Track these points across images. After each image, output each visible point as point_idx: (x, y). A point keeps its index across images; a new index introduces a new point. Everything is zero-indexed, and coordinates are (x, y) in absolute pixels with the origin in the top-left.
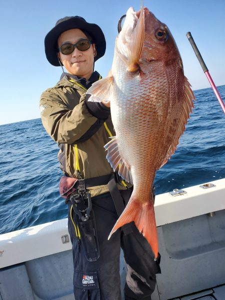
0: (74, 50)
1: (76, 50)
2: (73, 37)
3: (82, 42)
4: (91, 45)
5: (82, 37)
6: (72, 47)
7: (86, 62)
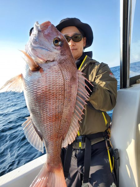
0: (70, 41)
1: (71, 40)
2: (71, 31)
3: (76, 36)
4: (83, 39)
5: (77, 32)
6: (69, 38)
7: (77, 50)
